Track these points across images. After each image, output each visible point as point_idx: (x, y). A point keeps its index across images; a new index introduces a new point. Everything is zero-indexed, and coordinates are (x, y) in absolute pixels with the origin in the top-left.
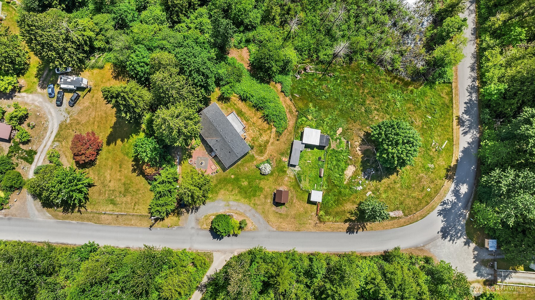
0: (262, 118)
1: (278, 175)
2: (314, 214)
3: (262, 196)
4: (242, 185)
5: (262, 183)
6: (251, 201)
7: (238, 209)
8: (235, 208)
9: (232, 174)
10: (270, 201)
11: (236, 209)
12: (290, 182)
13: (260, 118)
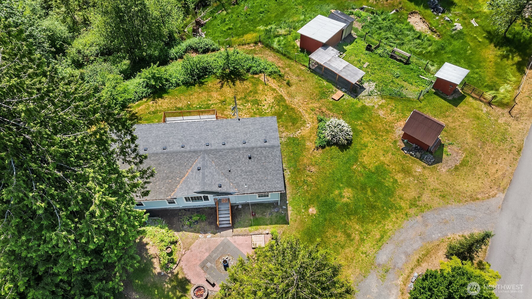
0: (222, 84)
1: (365, 121)
2: (485, 108)
3: (399, 177)
4: (347, 205)
5: (366, 160)
6: (401, 208)
7: (409, 250)
8: (403, 257)
9: (307, 207)
10: (418, 168)
11: (407, 255)
12: (392, 110)
13: (222, 87)
